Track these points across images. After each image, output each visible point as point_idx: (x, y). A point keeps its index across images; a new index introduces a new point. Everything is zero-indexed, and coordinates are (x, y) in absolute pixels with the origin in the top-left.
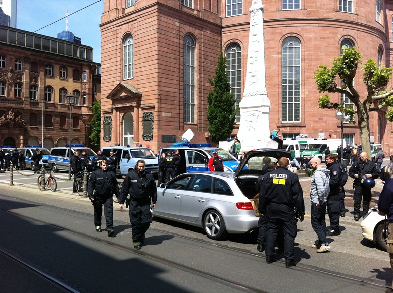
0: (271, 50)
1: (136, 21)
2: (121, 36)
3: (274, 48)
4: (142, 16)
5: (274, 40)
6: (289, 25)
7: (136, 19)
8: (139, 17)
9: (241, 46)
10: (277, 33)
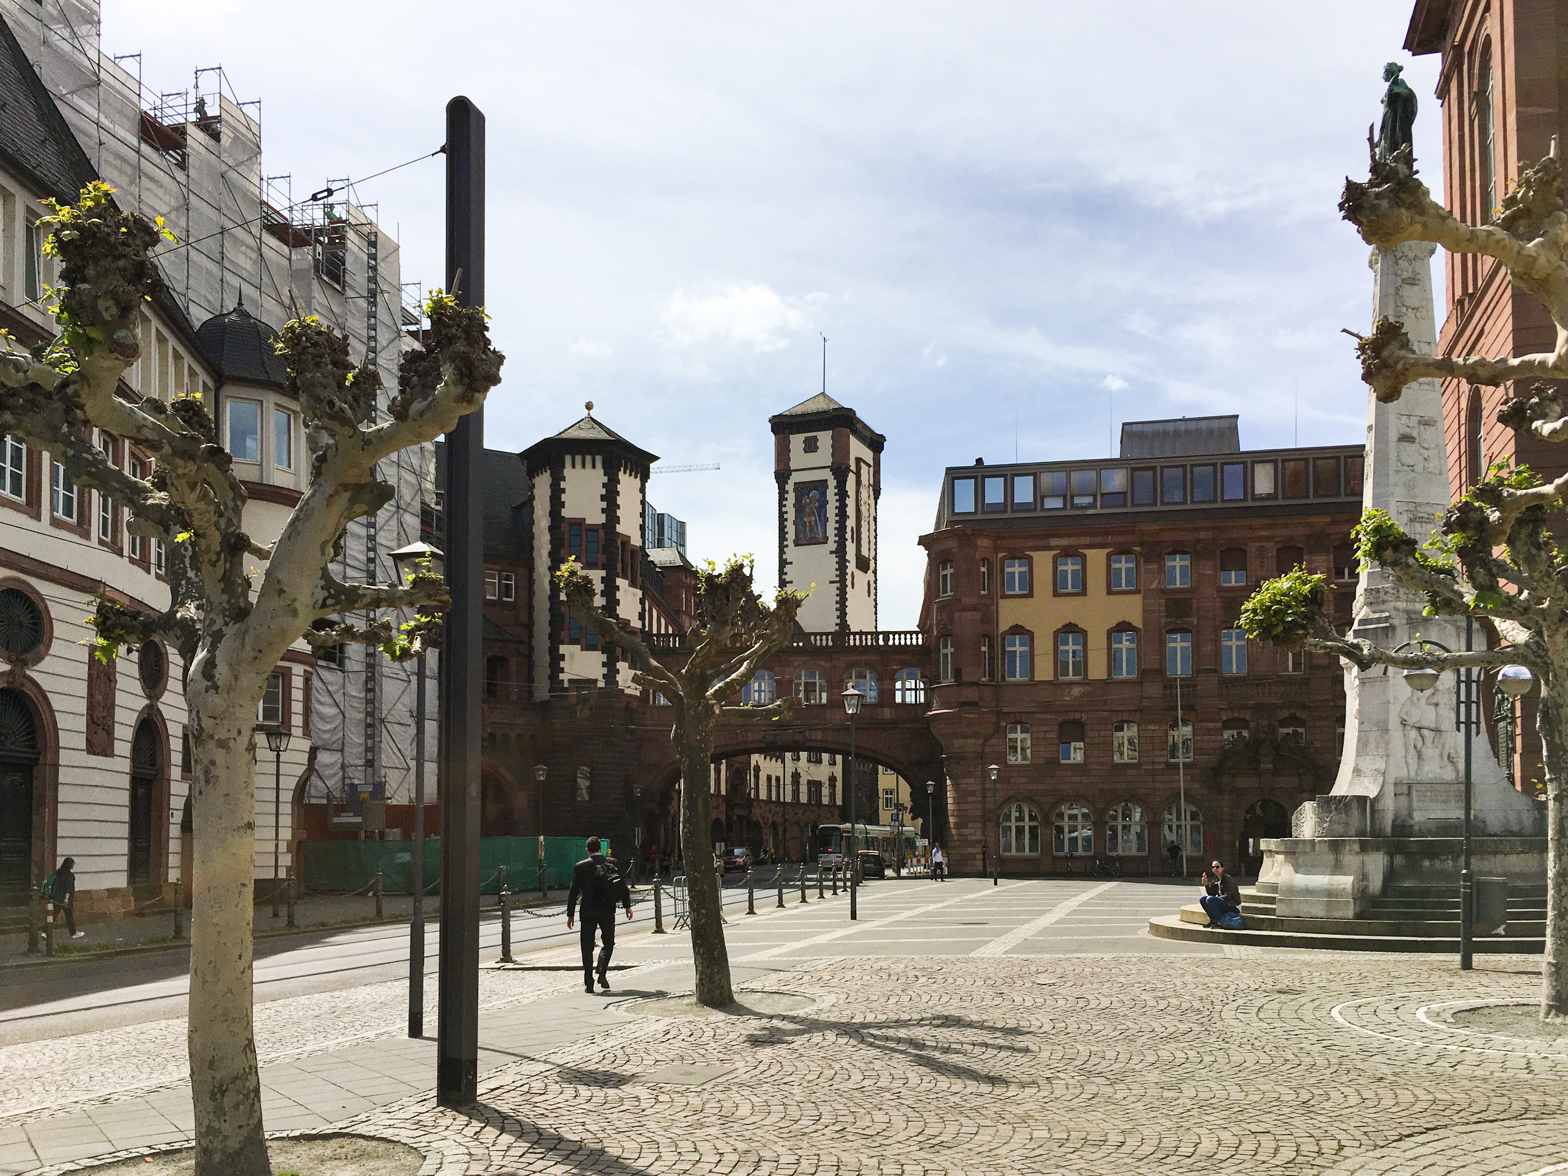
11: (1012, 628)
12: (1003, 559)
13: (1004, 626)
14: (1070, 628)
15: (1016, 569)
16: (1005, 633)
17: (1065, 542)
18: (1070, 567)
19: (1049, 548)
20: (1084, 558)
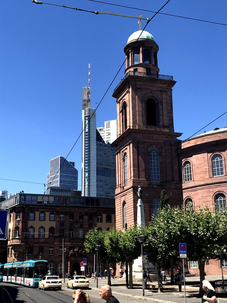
0: (209, 203)
1: (127, 195)
2: (122, 202)
3: (210, 201)
4: (128, 192)
5: (209, 196)
6: (217, 186)
7: (126, 194)
8: (127, 193)
9: (193, 200)
10: (211, 192)
11: (31, 227)
12: (29, 212)
13: (29, 226)
14: (42, 227)
15: (32, 215)
16: (29, 228)
17: (42, 210)
18: (42, 215)
19: (39, 211)
20: (45, 213)
